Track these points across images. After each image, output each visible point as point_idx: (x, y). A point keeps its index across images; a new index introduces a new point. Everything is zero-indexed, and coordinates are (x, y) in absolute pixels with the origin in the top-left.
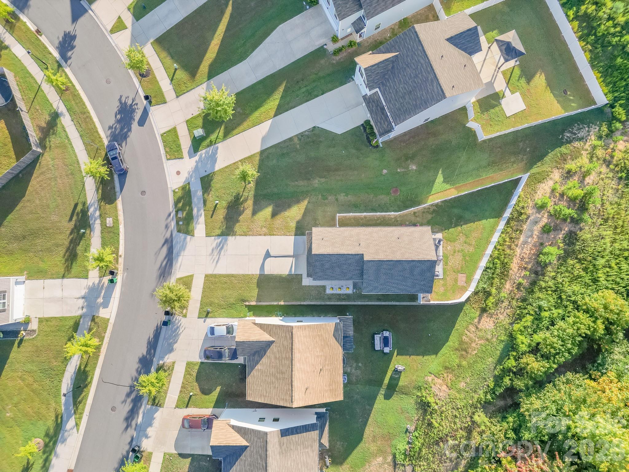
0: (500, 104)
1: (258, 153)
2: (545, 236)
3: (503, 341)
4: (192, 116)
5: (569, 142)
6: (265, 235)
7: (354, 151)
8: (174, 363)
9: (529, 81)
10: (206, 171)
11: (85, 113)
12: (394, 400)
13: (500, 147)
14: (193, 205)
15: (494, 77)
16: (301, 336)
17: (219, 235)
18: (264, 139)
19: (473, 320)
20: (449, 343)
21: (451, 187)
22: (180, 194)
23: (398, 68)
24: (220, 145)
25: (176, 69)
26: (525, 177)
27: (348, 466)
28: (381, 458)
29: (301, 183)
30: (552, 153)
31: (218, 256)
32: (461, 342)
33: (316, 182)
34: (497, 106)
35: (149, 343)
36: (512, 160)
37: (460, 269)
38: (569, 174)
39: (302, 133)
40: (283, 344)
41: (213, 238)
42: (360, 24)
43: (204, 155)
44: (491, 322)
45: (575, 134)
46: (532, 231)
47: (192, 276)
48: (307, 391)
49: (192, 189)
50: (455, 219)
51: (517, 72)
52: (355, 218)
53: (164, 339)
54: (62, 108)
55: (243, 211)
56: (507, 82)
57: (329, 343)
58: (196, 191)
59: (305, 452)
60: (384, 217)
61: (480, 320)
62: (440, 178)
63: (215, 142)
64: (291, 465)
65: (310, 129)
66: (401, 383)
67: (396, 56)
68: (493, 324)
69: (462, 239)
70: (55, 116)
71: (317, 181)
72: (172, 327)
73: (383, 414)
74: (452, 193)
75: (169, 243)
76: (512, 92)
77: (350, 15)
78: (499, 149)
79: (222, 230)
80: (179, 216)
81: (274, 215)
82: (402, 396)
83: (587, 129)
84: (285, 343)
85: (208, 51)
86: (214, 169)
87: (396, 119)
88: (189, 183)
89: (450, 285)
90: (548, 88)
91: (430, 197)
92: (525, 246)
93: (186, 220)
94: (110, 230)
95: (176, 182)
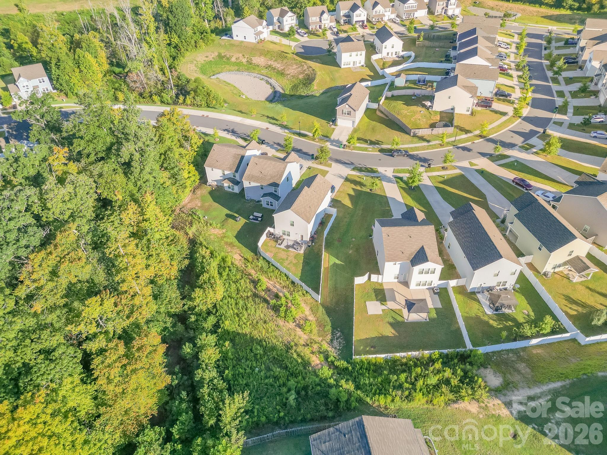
0: (377, 300)
1: (386, 195)
10: (383, 179)
11: (427, 149)
12: (224, 217)
13: (346, 294)
14: (367, 173)
18: (393, 198)
19: (243, 254)
20: (237, 242)
21: (330, 266)
22: (375, 170)
24: (396, 184)
25: (444, 178)
26: (319, 298)
28: (199, 205)
29: (362, 207)
30: (329, 321)
31: (336, 175)
34: (376, 298)
35: (307, 153)
37: (277, 255)
41: (346, 176)
43: (392, 179)
45: (337, 339)
46: (280, 292)
47: (330, 167)
49: (375, 173)
51: (399, 319)
53: (306, 156)
54: (431, 143)
55: (355, 186)
56: (393, 309)
62: (338, 262)
63: (398, 184)
66: (230, 220)
69: (295, 261)
70: (428, 141)
71: (360, 212)
72: (309, 159)
73: (220, 211)
74: (325, 265)
76: (383, 310)
79: (349, 179)
80: (363, 168)
81: (349, 195)
83: (338, 348)
85: (452, 189)
86: (383, 181)
88: (379, 173)
89: (270, 249)
90: (380, 335)
91: (328, 255)
92: (273, 287)
93: (360, 170)
94: (366, 149)
95: (381, 170)
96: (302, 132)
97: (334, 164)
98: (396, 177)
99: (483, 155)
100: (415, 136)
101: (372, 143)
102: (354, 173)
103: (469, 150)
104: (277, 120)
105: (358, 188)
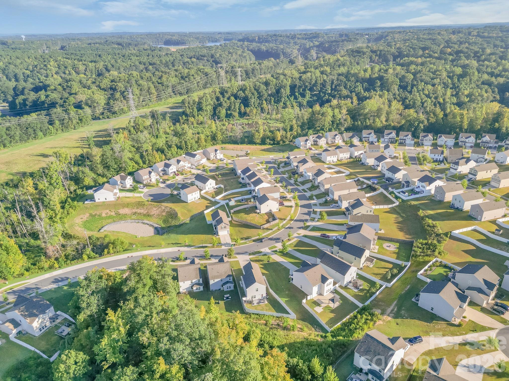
0: (317, 306)
1: (277, 261)
11: (274, 233)
14: (258, 254)
15: (325, 303)
18: (281, 261)
22: (260, 251)
24: (276, 255)
25: (294, 244)
29: (272, 270)
33: (274, 273)
39: (287, 267)
41: (249, 259)
45: (317, 328)
54: (273, 230)
70: (272, 229)
73: (204, 304)
75: (246, 253)
83: (320, 331)
85: (301, 248)
86: (269, 255)
93: (253, 254)
94: (245, 243)
95: (263, 250)
96: (204, 245)
97: (237, 256)
98: (273, 251)
99: (300, 228)
100: (263, 229)
101: (246, 239)
102: (251, 257)
103: (292, 228)
104: (180, 244)
105: (261, 263)
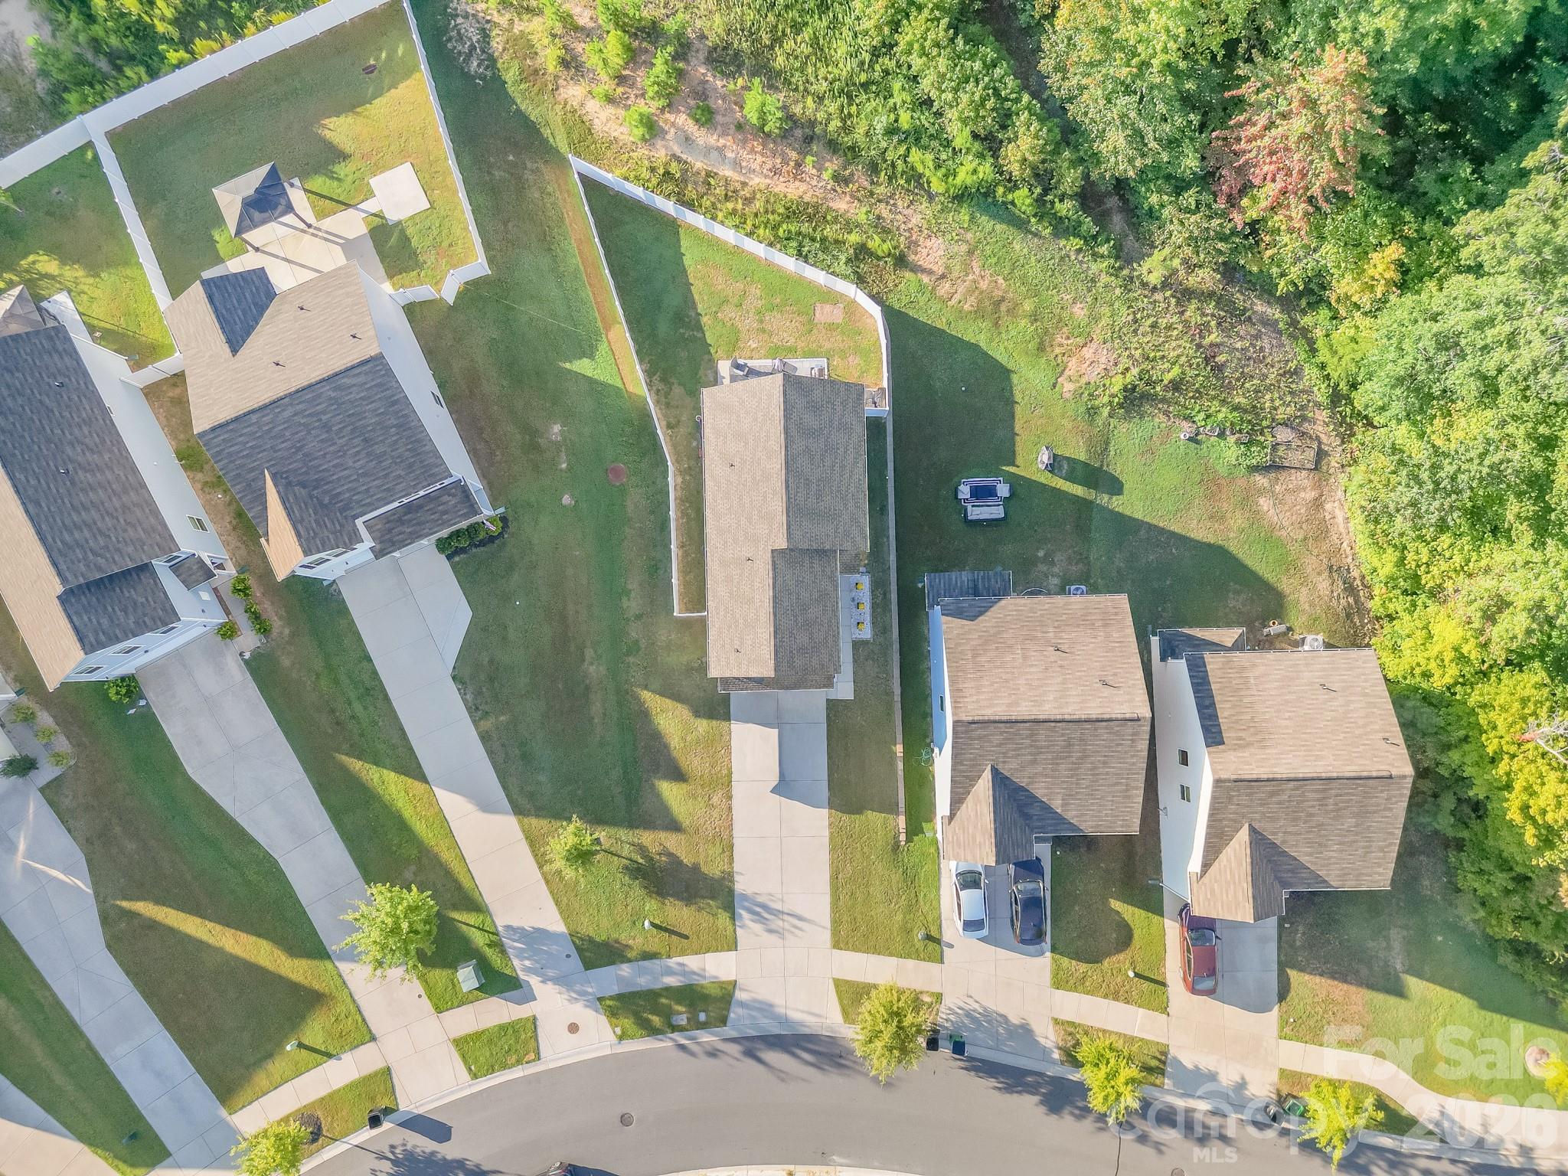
1: (520, 822)
2: (719, 118)
3: (972, 218)
4: (425, 997)
5: (492, 61)
6: (730, 798)
7: (516, 577)
8: (1056, 1021)
9: (344, 156)
10: (568, 956)
12: (1122, 472)
13: (505, 224)
14: (657, 986)
16: (977, 701)
17: (733, 918)
18: (486, 807)
19: (926, 286)
20: (982, 341)
21: (604, 339)
22: (628, 1022)
23: (306, 473)
24: (501, 922)
25: (301, 1045)
26: (578, 164)
27: (1284, 579)
28: (1262, 501)
29: (596, 708)
30: (518, 101)
31: (786, 917)
32: (979, 313)
33: (595, 670)
34: (403, 232)
35: (1009, 1089)
36: (537, 195)
37: (804, 319)
38: (570, 63)
39: (468, 709)
40: (1000, 745)
41: (739, 931)
42: (190, 568)
43: (527, 963)
44: (928, 243)
45: (473, 48)
46: (708, 150)
47: (838, 983)
48: (1110, 683)
49: (615, 990)
50: (681, 331)
51: (318, 183)
52: (684, 572)
53: (997, 1049)
55: (670, 855)
56: (344, 207)
57: (992, 631)
58: (620, 979)
59: (1256, 685)
60: (681, 501)
61: (924, 271)
62: (582, 366)
63: (493, 933)
64: (1290, 718)
65: (459, 690)
66: (1082, 456)
67: (274, 477)
68: (934, 239)
69: (729, 313)
71: (592, 669)
72: (968, 1029)
73: (1157, 496)
74: (620, 338)
75: (754, 1045)
76: (370, 194)
77: (165, 593)
78: (510, 225)
79: (718, 908)
80: (684, 1022)
81: (678, 775)
82: (1112, 453)
84: (997, 739)
85: (253, 960)
86: (561, 935)
87: (431, 476)
88: (600, 999)
89: (843, 341)
90: (358, 110)
91: (631, 389)
92: (744, 164)
95: (598, 1034)
98: (513, 985)
105: (655, 844)
